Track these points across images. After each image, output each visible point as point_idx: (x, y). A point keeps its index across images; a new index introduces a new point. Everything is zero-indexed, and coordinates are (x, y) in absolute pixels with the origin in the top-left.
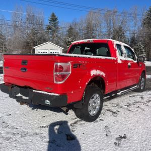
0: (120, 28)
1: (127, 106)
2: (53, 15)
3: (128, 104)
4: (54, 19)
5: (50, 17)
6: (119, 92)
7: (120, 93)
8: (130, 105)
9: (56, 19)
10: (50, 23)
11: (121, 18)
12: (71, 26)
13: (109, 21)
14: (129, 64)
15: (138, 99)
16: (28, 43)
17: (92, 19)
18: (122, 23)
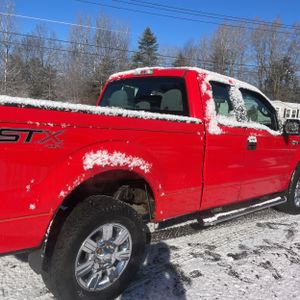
0: (286, 60)
1: (236, 257)
2: (148, 32)
3: (239, 251)
4: (149, 41)
5: (142, 37)
6: (212, 215)
7: (215, 218)
8: (244, 254)
9: (153, 41)
10: (140, 47)
11: (289, 40)
12: (181, 55)
13: (261, 46)
14: (252, 139)
15: (278, 236)
16: (95, 86)
17: (226, 41)
18: (290, 49)
